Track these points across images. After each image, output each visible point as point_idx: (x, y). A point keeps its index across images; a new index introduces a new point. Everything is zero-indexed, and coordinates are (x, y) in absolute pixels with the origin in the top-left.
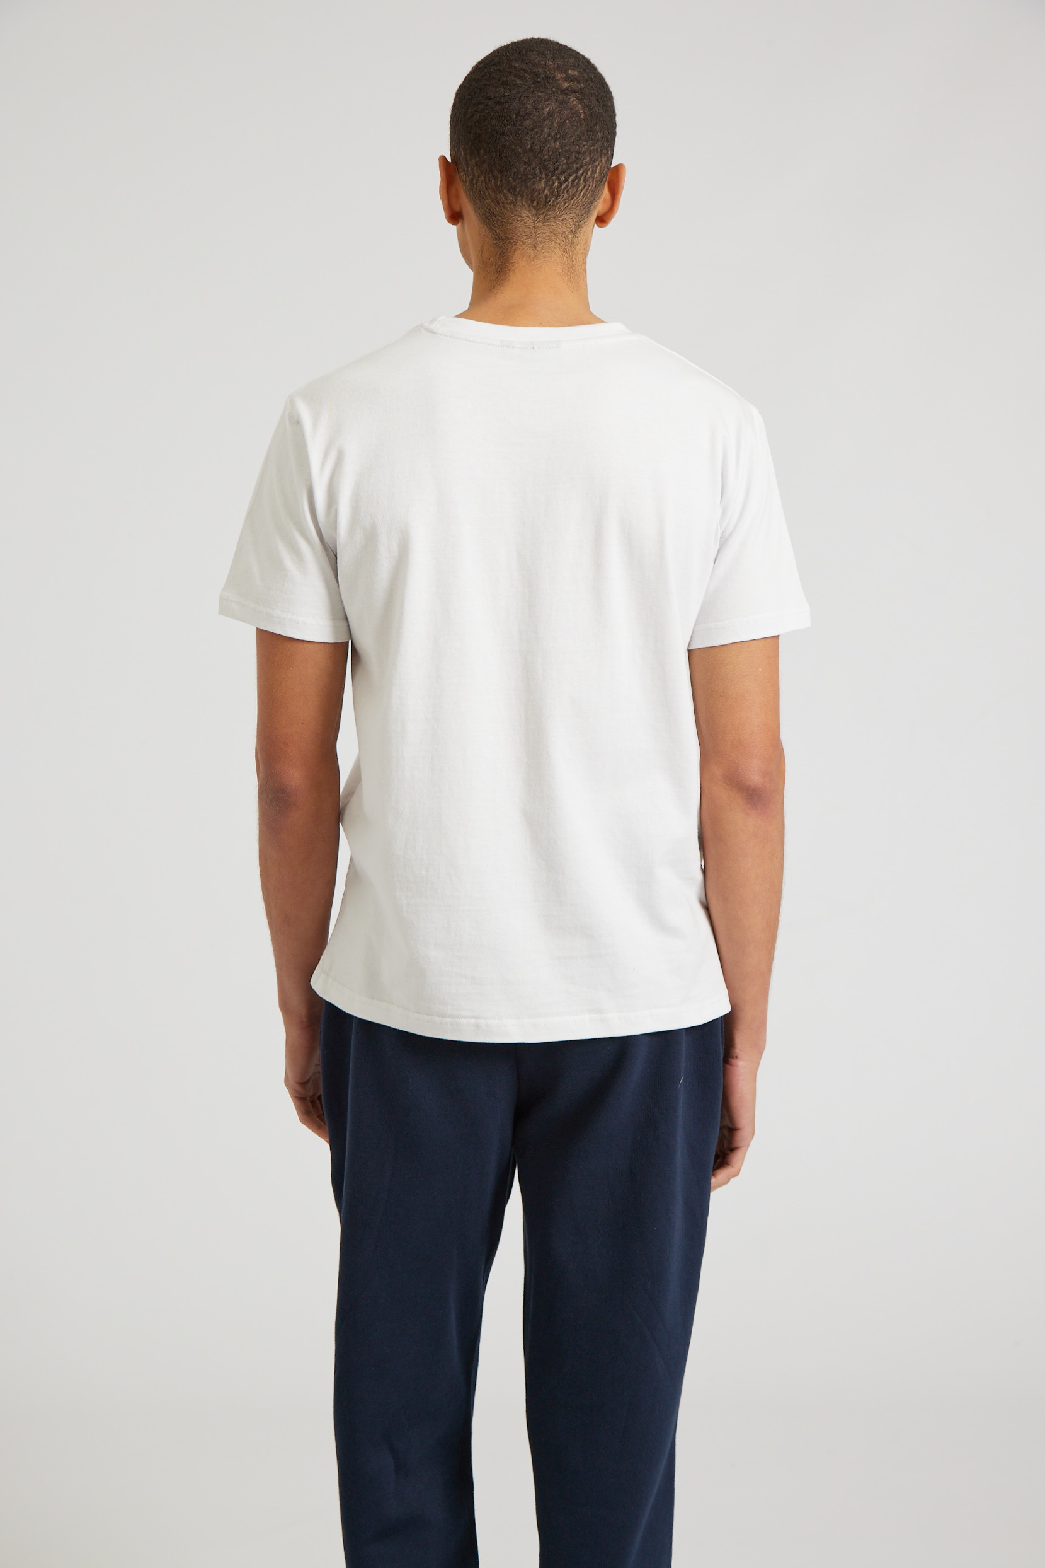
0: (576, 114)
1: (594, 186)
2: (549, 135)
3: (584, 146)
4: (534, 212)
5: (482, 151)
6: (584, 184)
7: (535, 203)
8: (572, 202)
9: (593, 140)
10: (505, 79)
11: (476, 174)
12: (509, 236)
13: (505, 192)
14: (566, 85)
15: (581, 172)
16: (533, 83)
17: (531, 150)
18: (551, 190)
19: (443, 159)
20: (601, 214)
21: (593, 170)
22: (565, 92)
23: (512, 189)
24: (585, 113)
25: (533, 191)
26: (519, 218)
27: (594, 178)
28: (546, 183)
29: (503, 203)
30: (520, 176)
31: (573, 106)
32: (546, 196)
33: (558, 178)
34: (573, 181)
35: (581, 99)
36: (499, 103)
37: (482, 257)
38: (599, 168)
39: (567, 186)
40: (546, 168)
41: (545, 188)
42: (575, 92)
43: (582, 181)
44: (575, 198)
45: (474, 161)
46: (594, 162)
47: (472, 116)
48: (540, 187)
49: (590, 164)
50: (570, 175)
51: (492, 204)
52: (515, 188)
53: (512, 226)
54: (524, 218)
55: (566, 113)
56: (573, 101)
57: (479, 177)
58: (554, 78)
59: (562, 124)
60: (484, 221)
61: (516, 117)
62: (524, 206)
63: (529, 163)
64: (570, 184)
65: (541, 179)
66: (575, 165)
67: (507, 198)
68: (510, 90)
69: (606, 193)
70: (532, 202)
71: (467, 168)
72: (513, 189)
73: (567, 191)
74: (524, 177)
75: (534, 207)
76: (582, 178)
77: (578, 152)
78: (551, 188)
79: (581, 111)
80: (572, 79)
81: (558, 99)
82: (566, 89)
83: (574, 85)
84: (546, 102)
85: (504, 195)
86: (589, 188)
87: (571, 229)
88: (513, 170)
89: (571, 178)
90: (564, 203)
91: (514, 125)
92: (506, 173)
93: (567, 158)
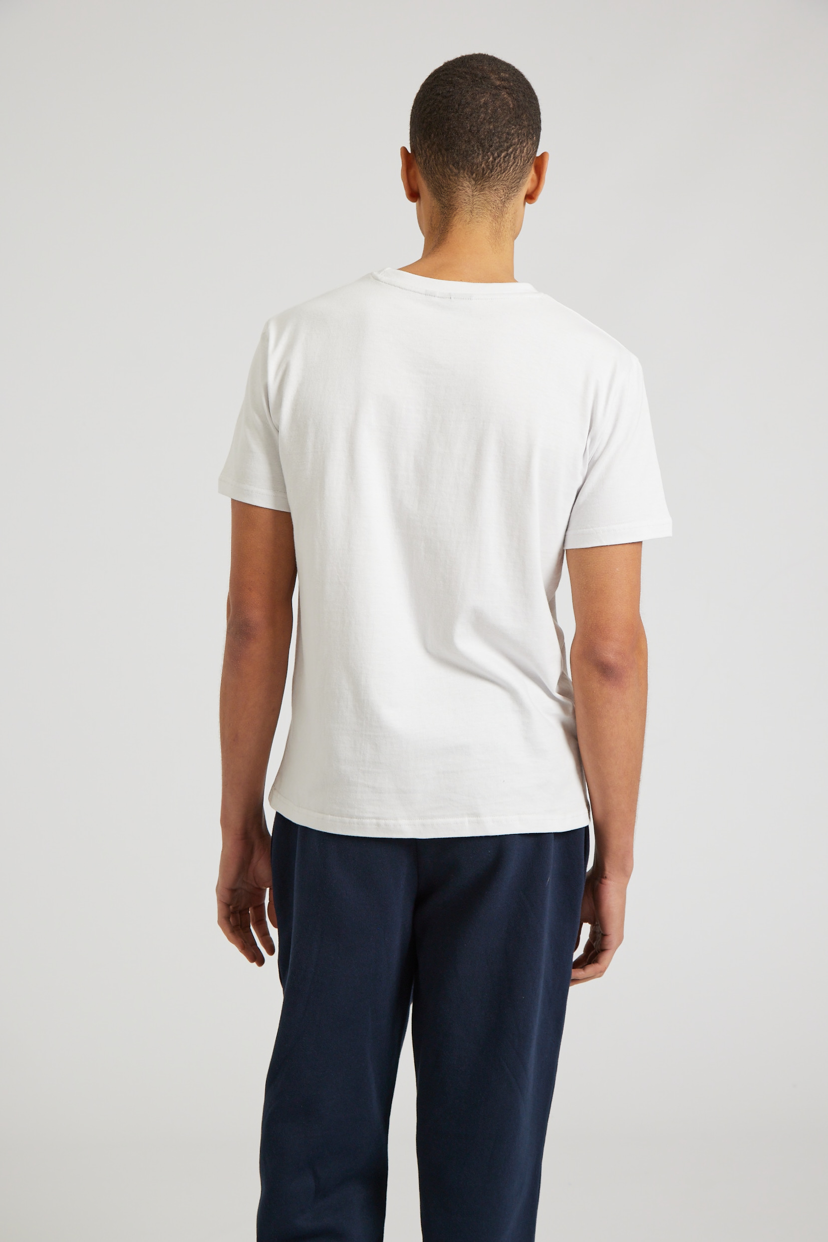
0: (507, 104)
1: (522, 164)
2: (484, 119)
3: (513, 129)
4: (473, 182)
5: (433, 135)
6: (513, 162)
7: (474, 175)
8: (504, 174)
9: (519, 125)
10: (450, 79)
11: (428, 154)
12: (452, 204)
13: (451, 166)
14: (498, 83)
15: (511, 150)
16: (472, 82)
17: (470, 131)
18: (487, 164)
19: (404, 149)
20: (528, 193)
21: (520, 150)
22: (496, 87)
23: (456, 164)
24: (514, 104)
25: (473, 165)
26: (461, 188)
27: (521, 156)
28: (483, 158)
29: (449, 176)
30: (462, 152)
31: (504, 98)
32: (483, 169)
33: (493, 154)
34: (505, 157)
35: (511, 93)
36: (446, 97)
37: (431, 224)
38: (525, 149)
39: (500, 161)
40: (482, 145)
41: (482, 162)
42: (506, 88)
43: (512, 158)
44: (506, 172)
45: (426, 145)
46: (521, 143)
47: (425, 110)
48: (478, 161)
49: (518, 144)
50: (502, 152)
51: (441, 177)
52: (458, 163)
53: (455, 195)
54: (466, 189)
55: (498, 103)
56: (504, 94)
57: (430, 157)
58: (489, 78)
59: (495, 111)
60: (435, 194)
61: (459, 106)
62: (465, 177)
63: (469, 142)
64: (502, 160)
65: (478, 156)
66: (506, 144)
67: (452, 172)
68: (454, 87)
69: (532, 173)
70: (472, 174)
71: (422, 151)
73: (500, 165)
74: (465, 153)
75: (473, 179)
76: (512, 155)
77: (508, 134)
78: (487, 162)
79: (510, 102)
80: (503, 79)
81: (492, 92)
82: (499, 86)
83: (505, 84)
84: (483, 95)
85: (450, 169)
86: (519, 165)
87: (502, 198)
88: (456, 148)
89: (503, 154)
90: (498, 176)
91: (457, 112)
92: (451, 151)
93: (500, 138)
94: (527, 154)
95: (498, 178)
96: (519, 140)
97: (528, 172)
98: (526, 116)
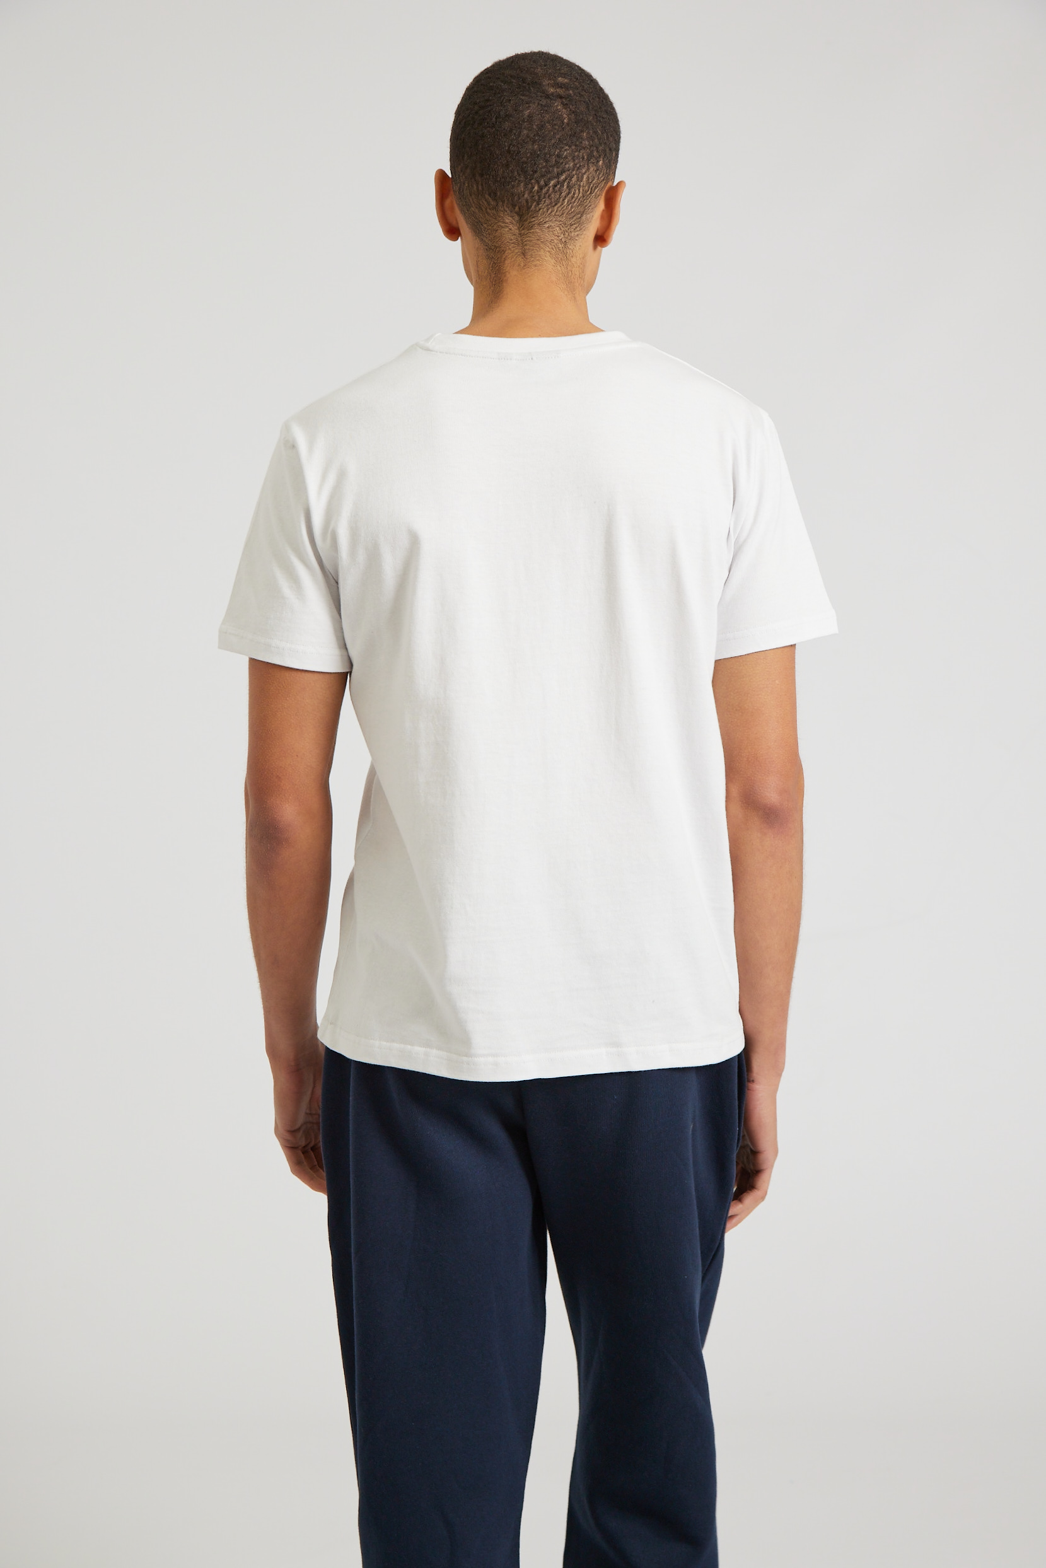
0: (559, 118)
1: (581, 195)
2: (528, 136)
3: (566, 150)
4: (517, 218)
5: (466, 157)
6: (567, 191)
7: (517, 209)
8: (556, 208)
9: (576, 145)
12: (496, 245)
13: (487, 196)
14: (552, 90)
15: (563, 177)
17: (509, 151)
18: (531, 194)
20: (599, 234)
21: (578, 178)
22: (547, 97)
24: (569, 119)
25: (512, 194)
26: (503, 225)
27: (580, 186)
28: (526, 185)
29: (487, 209)
30: (499, 179)
32: (527, 201)
33: (538, 182)
34: (555, 186)
35: (566, 105)
37: (478, 271)
38: (585, 177)
39: (548, 190)
40: (524, 171)
41: (524, 192)
42: (561, 97)
43: (565, 187)
44: (559, 205)
45: (460, 167)
48: (519, 191)
49: (573, 170)
50: (550, 179)
51: (477, 211)
52: (495, 194)
53: (498, 234)
54: (508, 224)
56: (557, 106)
58: (541, 84)
59: (541, 127)
60: (475, 232)
61: (496, 118)
62: (506, 211)
63: (507, 166)
64: (551, 189)
65: (519, 185)
66: (556, 170)
67: (489, 203)
69: (601, 206)
70: (514, 206)
72: (493, 194)
74: (503, 180)
75: (518, 214)
76: (566, 184)
77: (559, 156)
78: (531, 192)
79: (565, 116)
80: (561, 86)
81: (541, 102)
82: (552, 94)
83: (560, 91)
84: (527, 105)
85: (486, 200)
86: (576, 196)
87: (561, 238)
88: (492, 174)
89: (552, 183)
90: (548, 210)
91: (493, 126)
92: (485, 177)
93: (547, 161)
94: (589, 183)
95: (549, 212)
96: (576, 164)
97: (593, 206)
98: (588, 133)
